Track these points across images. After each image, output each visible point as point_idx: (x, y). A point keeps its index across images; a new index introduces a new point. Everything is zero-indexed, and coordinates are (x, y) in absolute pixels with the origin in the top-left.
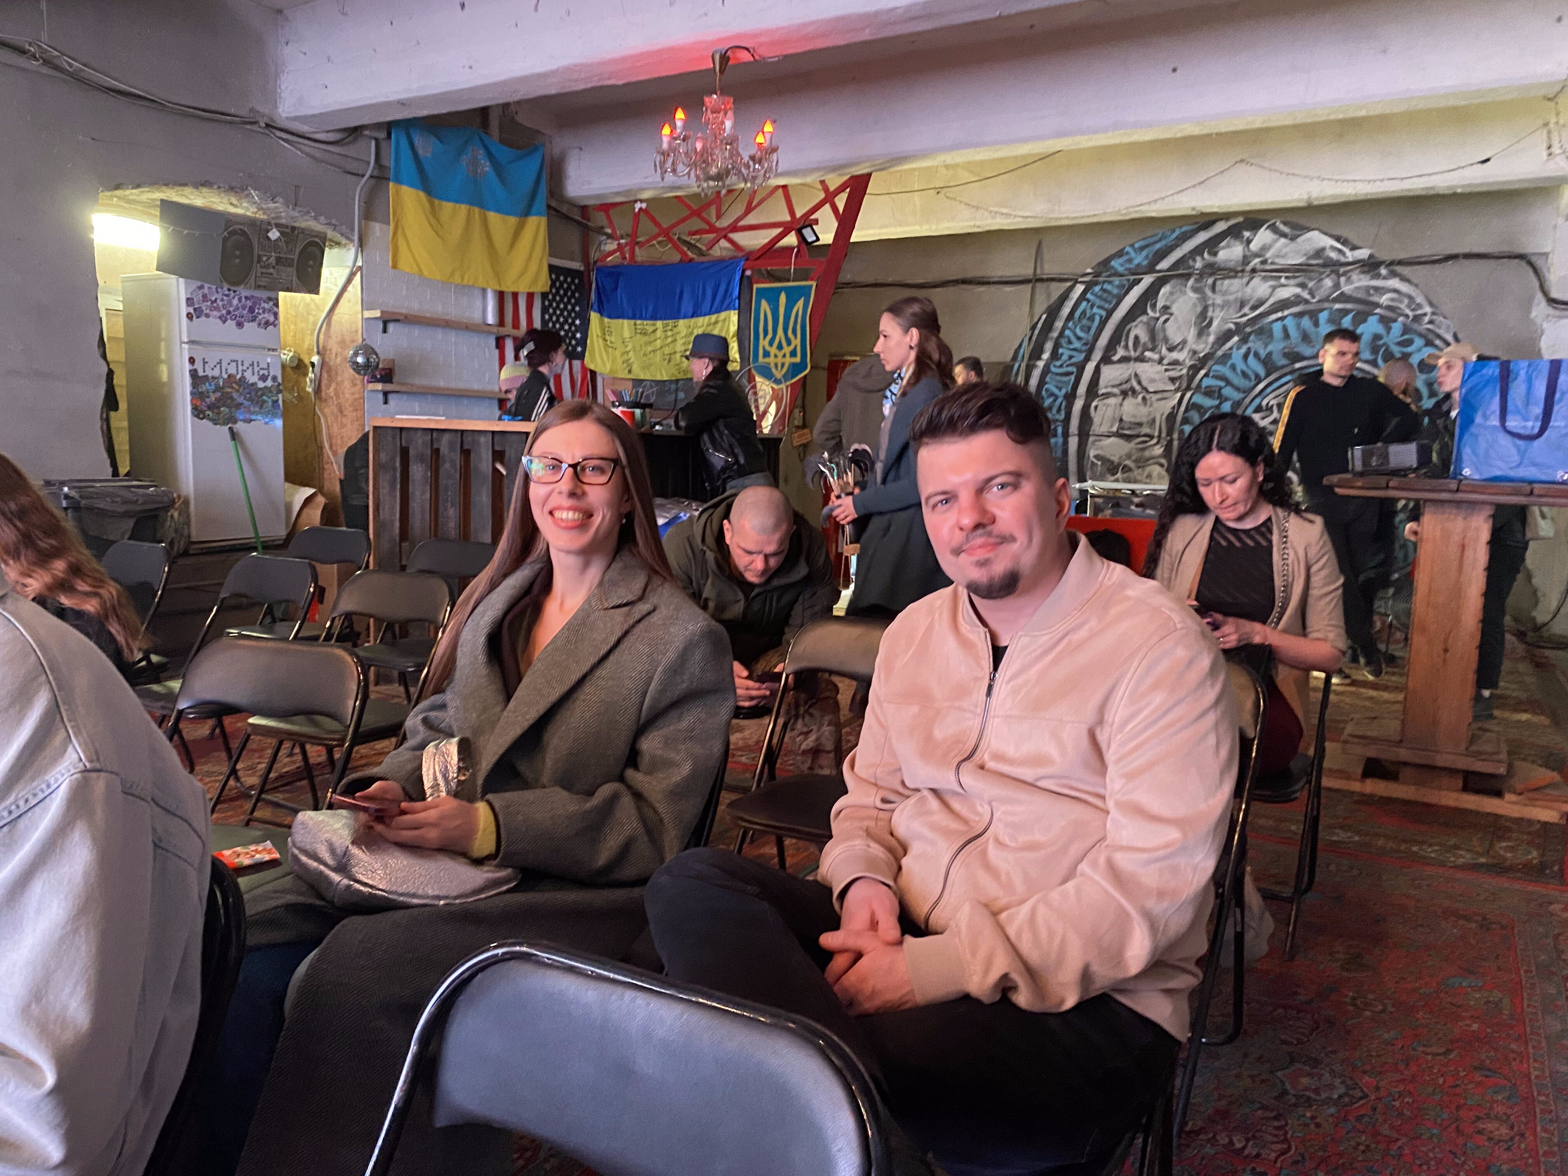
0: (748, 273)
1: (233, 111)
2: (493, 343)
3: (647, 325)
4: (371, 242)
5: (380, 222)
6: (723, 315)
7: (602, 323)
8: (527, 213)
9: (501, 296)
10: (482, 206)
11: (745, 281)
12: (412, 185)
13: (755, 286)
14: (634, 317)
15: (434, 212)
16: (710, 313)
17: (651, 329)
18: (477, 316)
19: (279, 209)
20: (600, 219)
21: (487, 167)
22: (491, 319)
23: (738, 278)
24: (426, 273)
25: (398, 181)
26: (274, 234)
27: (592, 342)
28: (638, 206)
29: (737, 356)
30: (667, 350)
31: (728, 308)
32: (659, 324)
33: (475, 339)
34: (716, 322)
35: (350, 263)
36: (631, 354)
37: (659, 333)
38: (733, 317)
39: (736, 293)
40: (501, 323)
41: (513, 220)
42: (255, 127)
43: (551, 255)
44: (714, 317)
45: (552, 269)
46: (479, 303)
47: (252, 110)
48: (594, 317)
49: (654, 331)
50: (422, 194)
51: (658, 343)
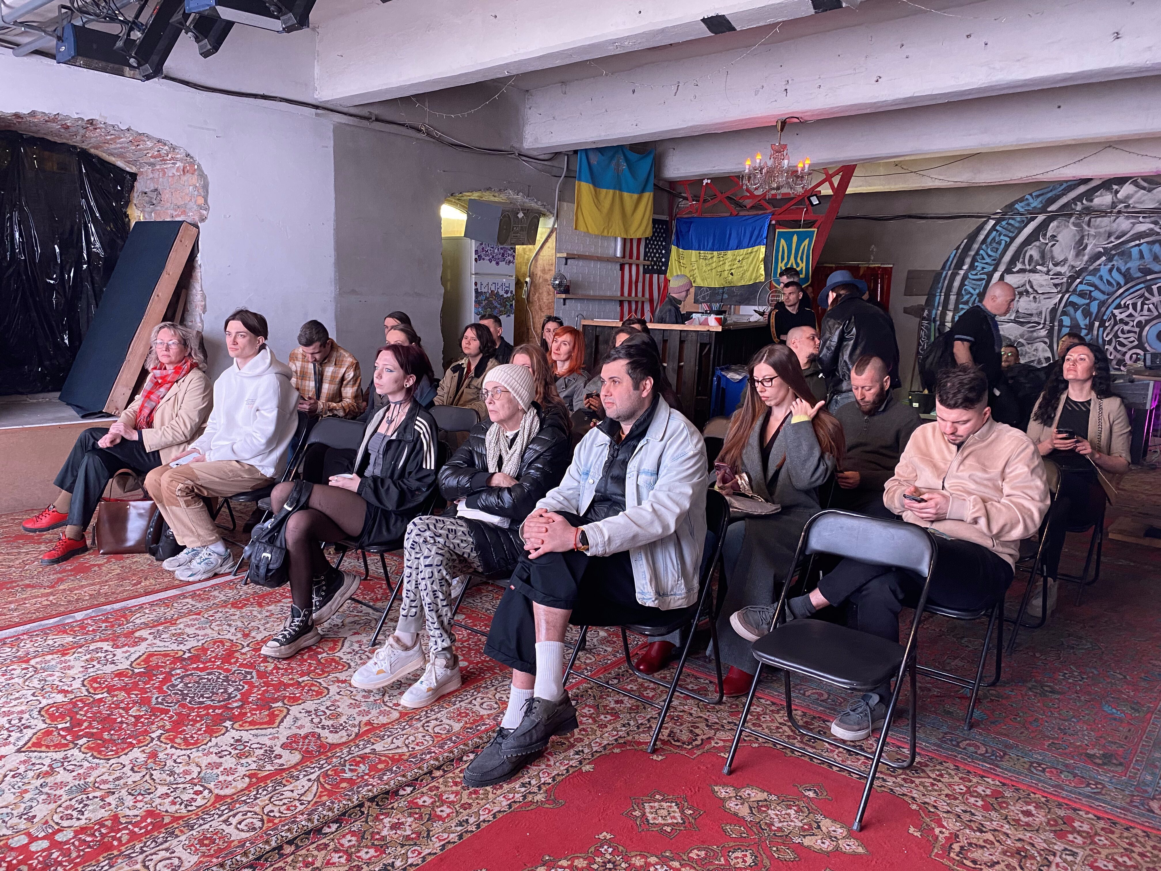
0: (773, 222)
1: (503, 148)
2: (618, 267)
3: (708, 254)
4: (562, 213)
5: (568, 202)
6: (756, 248)
7: (678, 252)
8: (643, 191)
9: (624, 240)
10: (621, 190)
11: (771, 228)
12: (587, 182)
13: (777, 230)
14: (699, 249)
15: (597, 195)
16: (748, 247)
17: (710, 256)
18: (611, 252)
19: (519, 198)
20: (680, 188)
21: (624, 166)
22: (619, 254)
23: (766, 226)
24: (590, 231)
25: (580, 180)
26: (521, 215)
27: (672, 264)
28: (705, 182)
29: (763, 273)
30: (719, 269)
31: (759, 244)
32: (715, 253)
33: (610, 266)
34: (751, 252)
35: (551, 226)
36: (696, 271)
37: (715, 259)
38: (763, 249)
39: (765, 235)
40: (624, 256)
41: (636, 196)
42: (513, 156)
43: (654, 213)
44: (750, 249)
45: (655, 221)
46: (613, 245)
47: (512, 147)
48: (674, 248)
49: (712, 258)
50: (591, 186)
51: (714, 265)
